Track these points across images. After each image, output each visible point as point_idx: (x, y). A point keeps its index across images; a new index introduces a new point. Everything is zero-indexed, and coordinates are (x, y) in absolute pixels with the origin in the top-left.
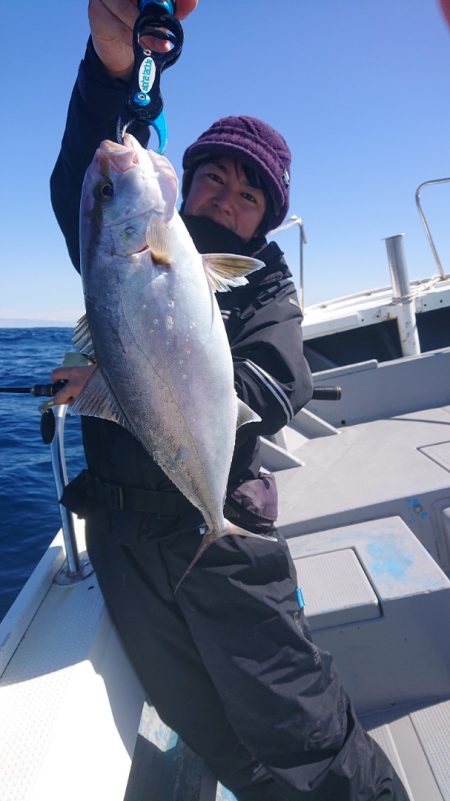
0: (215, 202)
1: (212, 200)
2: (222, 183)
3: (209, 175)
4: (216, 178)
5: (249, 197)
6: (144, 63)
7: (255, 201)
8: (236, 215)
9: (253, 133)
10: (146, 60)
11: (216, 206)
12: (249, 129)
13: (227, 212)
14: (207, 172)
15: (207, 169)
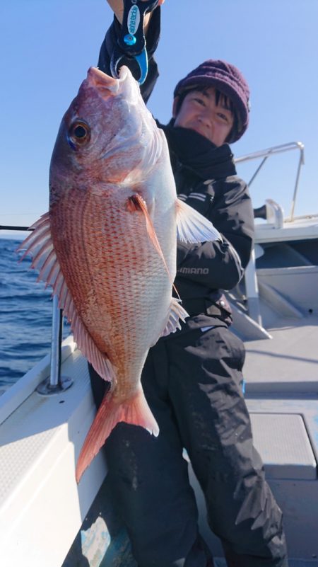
0: (199, 118)
1: (197, 116)
2: (204, 105)
3: (196, 100)
4: (200, 102)
5: (222, 116)
6: (131, 10)
7: (226, 119)
8: (213, 128)
9: (228, 72)
10: (133, 7)
11: (200, 121)
12: (226, 69)
13: (208, 126)
14: (195, 97)
15: (194, 95)
